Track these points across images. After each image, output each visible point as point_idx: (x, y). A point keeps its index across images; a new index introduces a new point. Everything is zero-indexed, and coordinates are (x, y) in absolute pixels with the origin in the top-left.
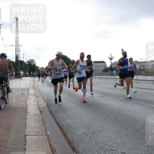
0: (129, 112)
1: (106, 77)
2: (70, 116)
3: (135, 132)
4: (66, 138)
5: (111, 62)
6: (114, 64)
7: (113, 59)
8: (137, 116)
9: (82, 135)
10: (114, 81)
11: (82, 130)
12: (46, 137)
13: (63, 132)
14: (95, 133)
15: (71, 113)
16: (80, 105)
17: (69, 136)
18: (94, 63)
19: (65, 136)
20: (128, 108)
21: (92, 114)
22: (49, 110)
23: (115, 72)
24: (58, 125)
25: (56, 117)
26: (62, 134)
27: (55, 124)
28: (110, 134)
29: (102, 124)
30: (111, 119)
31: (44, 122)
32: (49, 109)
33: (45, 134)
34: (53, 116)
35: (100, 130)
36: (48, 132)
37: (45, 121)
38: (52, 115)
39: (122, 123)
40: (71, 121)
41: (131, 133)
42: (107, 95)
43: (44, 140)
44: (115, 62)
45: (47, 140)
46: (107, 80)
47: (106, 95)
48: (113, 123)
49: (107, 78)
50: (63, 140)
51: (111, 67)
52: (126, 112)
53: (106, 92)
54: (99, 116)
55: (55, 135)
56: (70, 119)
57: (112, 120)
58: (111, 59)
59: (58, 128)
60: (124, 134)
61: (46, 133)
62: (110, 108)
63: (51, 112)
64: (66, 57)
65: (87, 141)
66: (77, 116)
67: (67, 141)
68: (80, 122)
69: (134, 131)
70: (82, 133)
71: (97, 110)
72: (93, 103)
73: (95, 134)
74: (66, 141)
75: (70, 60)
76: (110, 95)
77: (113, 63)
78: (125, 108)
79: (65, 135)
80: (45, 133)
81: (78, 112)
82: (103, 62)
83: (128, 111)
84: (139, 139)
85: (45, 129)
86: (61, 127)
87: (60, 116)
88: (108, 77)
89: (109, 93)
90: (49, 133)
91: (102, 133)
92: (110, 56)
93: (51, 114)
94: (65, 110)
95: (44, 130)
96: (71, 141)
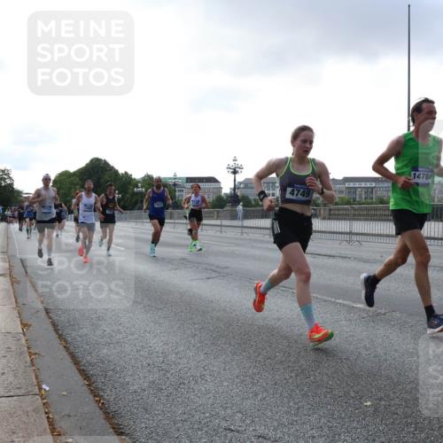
0: (280, 323)
1: (218, 222)
2: (112, 336)
3: (296, 376)
4: (98, 402)
5: (235, 180)
6: (242, 186)
7: (240, 170)
8: (301, 331)
9: (145, 390)
10: (242, 233)
11: (145, 377)
12: (40, 401)
13: (89, 385)
14: (184, 384)
15: (115, 328)
16: (141, 303)
17: (109, 395)
18: (187, 182)
19: (95, 396)
20: (278, 311)
21: (175, 329)
22: (48, 321)
23: (240, 207)
24: (76, 362)
25: (69, 339)
26: (85, 388)
27: (68, 360)
28: (225, 384)
29: (202, 358)
30: (230, 344)
31: (33, 357)
32: (50, 318)
33: (37, 390)
34: (60, 336)
35: (198, 375)
36: (44, 386)
37: (37, 351)
38: (57, 333)
39: (260, 354)
40: (114, 351)
41: (285, 379)
42: (220, 273)
43: (34, 411)
44: (246, 179)
45: (42, 410)
46: (221, 232)
47: (216, 275)
48: (235, 353)
49: (221, 226)
50: (90, 406)
51: (235, 193)
52: (273, 323)
53: (218, 267)
54: (196, 335)
55: (65, 393)
56: (112, 346)
57: (233, 344)
58: (235, 172)
59: (77, 371)
60: (264, 384)
61: (40, 389)
62: (228, 310)
63: (54, 325)
64: (106, 163)
65: (161, 407)
66: (130, 337)
67: (101, 409)
68: (142, 353)
69: (293, 375)
70: (146, 384)
71: (191, 319)
72: (179, 296)
73: (182, 386)
74: (98, 410)
75: (116, 172)
76: (228, 274)
77: (240, 183)
78: (270, 310)
79: (95, 393)
80: (37, 387)
81: (134, 326)
82: (212, 180)
83: (279, 320)
84: (305, 395)
85: (37, 377)
86: (83, 370)
87: (81, 337)
88: (225, 222)
89: (226, 268)
90: (47, 389)
91: (203, 382)
92: (232, 163)
93: (56, 330)
94: (99, 318)
95: (35, 381)
96: (113, 408)
